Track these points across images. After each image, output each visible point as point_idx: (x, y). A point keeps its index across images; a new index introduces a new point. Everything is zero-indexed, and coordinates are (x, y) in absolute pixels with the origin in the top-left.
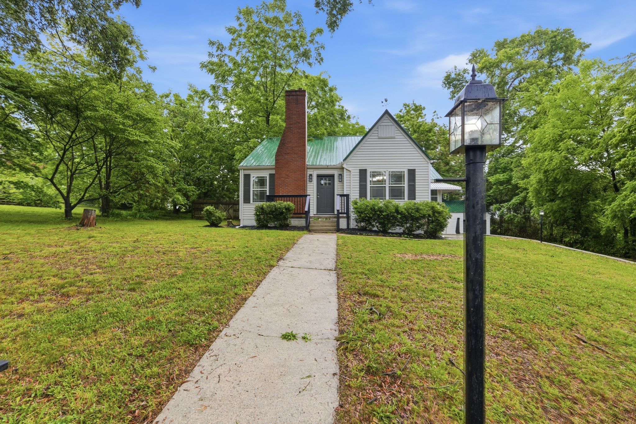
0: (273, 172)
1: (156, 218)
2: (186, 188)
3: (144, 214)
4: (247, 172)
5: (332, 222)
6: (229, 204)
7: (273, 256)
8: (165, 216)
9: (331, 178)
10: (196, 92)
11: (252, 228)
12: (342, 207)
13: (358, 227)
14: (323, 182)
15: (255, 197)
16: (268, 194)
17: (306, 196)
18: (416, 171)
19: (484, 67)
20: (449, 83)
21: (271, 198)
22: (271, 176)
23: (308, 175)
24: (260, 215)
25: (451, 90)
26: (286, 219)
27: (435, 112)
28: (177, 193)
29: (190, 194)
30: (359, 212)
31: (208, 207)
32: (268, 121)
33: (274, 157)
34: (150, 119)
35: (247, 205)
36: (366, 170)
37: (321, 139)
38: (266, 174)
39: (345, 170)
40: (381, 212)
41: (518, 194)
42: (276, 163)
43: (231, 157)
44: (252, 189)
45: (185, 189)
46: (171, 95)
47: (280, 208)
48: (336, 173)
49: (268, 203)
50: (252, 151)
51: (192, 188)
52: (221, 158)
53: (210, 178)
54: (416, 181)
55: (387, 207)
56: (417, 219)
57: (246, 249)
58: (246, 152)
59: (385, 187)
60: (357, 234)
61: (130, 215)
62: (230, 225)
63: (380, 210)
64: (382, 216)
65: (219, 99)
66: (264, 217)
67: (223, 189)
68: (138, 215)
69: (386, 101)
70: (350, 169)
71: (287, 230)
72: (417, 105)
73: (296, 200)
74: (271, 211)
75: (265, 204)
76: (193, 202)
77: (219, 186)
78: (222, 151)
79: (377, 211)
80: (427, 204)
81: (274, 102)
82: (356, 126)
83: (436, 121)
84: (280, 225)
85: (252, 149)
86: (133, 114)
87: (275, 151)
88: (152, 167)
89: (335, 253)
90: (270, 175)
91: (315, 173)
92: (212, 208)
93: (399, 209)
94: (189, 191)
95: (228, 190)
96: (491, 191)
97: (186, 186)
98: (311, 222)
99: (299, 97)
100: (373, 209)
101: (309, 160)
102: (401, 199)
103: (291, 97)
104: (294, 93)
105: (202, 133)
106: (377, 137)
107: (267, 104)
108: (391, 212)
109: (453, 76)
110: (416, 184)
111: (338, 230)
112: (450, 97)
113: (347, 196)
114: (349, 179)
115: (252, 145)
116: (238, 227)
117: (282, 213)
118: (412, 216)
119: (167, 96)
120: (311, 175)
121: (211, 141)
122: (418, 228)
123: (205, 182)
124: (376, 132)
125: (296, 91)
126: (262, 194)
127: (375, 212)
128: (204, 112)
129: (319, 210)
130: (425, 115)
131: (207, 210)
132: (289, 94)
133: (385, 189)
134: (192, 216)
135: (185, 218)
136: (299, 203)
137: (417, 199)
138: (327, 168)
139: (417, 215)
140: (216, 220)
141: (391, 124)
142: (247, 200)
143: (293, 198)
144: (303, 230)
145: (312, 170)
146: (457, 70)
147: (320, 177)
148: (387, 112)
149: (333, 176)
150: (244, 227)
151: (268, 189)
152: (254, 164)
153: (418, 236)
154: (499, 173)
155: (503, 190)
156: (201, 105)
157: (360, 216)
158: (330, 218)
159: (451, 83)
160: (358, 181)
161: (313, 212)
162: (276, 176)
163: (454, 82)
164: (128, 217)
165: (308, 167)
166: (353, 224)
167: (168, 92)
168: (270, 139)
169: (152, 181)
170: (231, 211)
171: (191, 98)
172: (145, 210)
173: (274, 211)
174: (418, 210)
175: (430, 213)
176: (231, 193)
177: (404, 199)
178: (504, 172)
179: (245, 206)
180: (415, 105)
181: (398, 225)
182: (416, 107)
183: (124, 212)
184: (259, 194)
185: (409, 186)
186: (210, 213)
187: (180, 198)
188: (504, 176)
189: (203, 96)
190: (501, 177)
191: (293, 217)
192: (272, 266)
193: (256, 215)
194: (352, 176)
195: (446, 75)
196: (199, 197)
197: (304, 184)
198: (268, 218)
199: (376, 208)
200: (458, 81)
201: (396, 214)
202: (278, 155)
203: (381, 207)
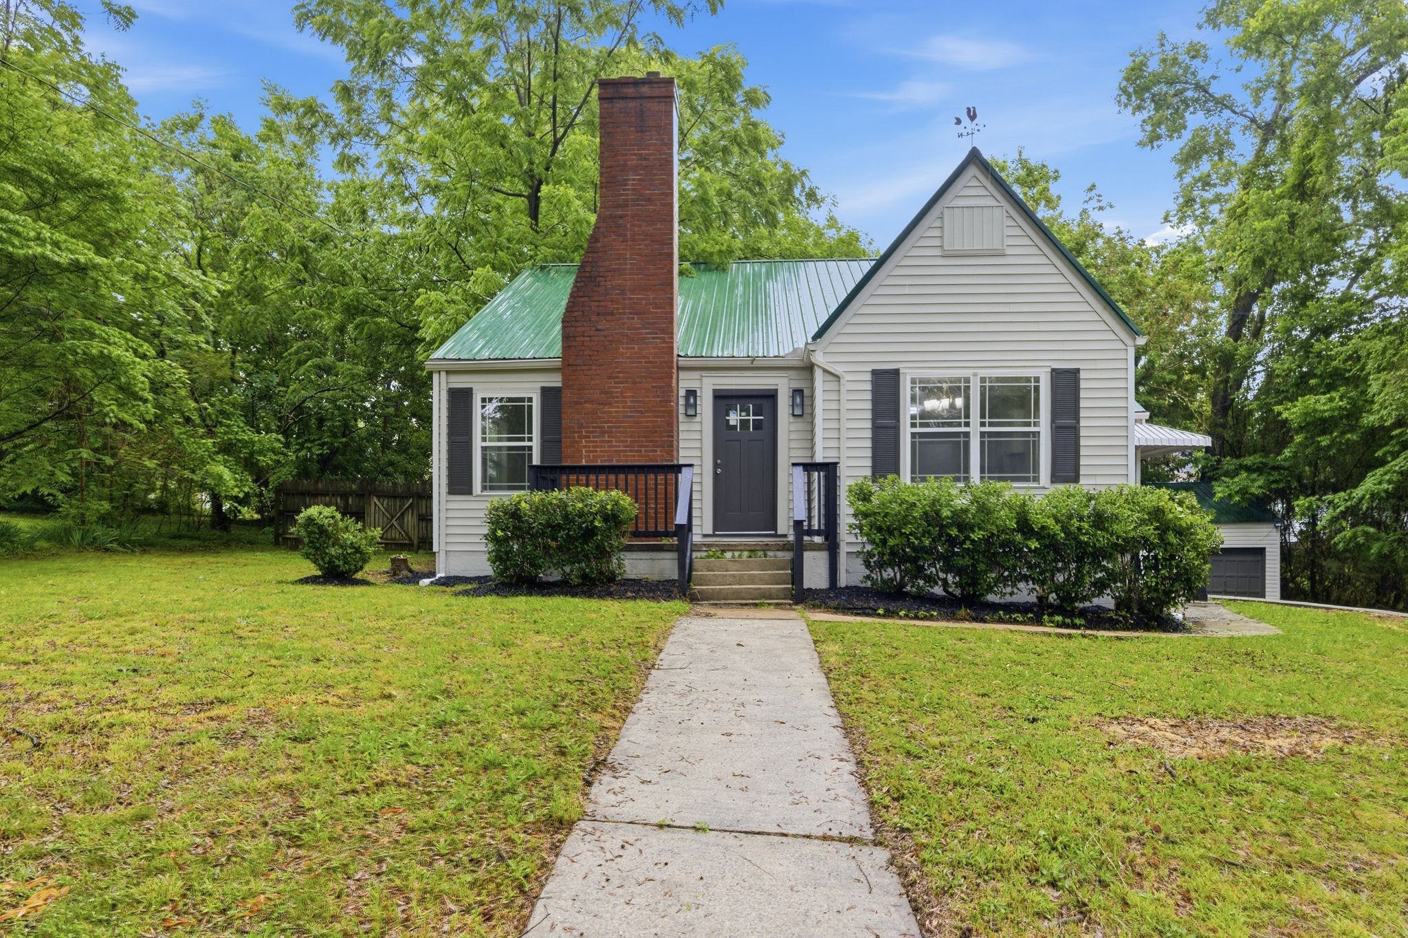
0: (555, 381)
1: (146, 546)
2: (253, 443)
3: (99, 531)
4: (460, 382)
5: (776, 565)
6: (403, 497)
7: (562, 752)
8: (180, 537)
9: (766, 404)
10: (285, 108)
11: (480, 586)
12: (810, 509)
13: (874, 582)
14: (734, 418)
15: (492, 472)
16: (536, 461)
17: (678, 468)
18: (1082, 375)
19: (1268, 32)
20: (1141, 91)
21: (546, 477)
22: (548, 394)
23: (682, 393)
24: (506, 539)
25: (1145, 115)
26: (603, 553)
27: (1093, 187)
28: (220, 457)
29: (265, 460)
30: (880, 530)
31: (313, 511)
32: (534, 212)
33: (559, 327)
34: (99, 185)
35: (459, 502)
36: (896, 373)
37: (721, 268)
38: (529, 389)
39: (818, 374)
40: (962, 527)
41: (1382, 462)
42: (566, 348)
43: (409, 337)
44: (478, 444)
45: (246, 444)
46: (204, 123)
47: (581, 514)
48: (783, 386)
49: (538, 496)
50: (478, 310)
51: (272, 439)
52: (375, 339)
53: (339, 408)
54: (1082, 414)
55: (984, 509)
56: (1097, 555)
57: (442, 708)
58: (458, 312)
59: (967, 435)
60: (871, 613)
61: (49, 536)
62: (402, 575)
63: (960, 521)
64: (968, 545)
65: (365, 133)
66: (523, 546)
67: (386, 445)
68: (77, 536)
69: (972, 117)
70: (837, 369)
71: (611, 595)
72: (1033, 163)
73: (641, 486)
74: (548, 524)
75: (524, 498)
76: (280, 490)
77: (372, 435)
78: (376, 312)
79: (949, 526)
80: (1131, 500)
81: (556, 143)
82: (831, 233)
83: (1096, 216)
84: (585, 577)
85: (478, 302)
86: (35, 162)
87: (561, 310)
88: (104, 361)
89: (837, 721)
90: (545, 391)
91: (706, 387)
92: (328, 511)
93: (1032, 517)
94: (261, 453)
95: (403, 447)
96: (1287, 452)
97: (248, 435)
98: (696, 564)
99: (648, 104)
100: (932, 518)
101: (685, 342)
102: (1027, 479)
103: (619, 105)
104: (630, 91)
105: (303, 250)
106: (938, 252)
107: (529, 150)
108: (1004, 530)
109: (1154, 66)
110: (1083, 423)
111: (801, 596)
112: (1141, 136)
113: (830, 469)
114: (834, 406)
115: (478, 290)
116: (426, 581)
117: (590, 532)
118: (1080, 544)
119: (190, 126)
120: (691, 393)
121: (340, 278)
122: (1100, 586)
123: (321, 421)
124: (937, 233)
125: (636, 83)
126: (518, 458)
127: (942, 527)
128: (319, 186)
129: (721, 522)
130: (1059, 197)
131: (310, 520)
132: (612, 91)
133: (967, 444)
134: (277, 536)
135: (251, 545)
136: (651, 493)
137: (1082, 481)
138: (752, 365)
139: (1102, 539)
140: (345, 558)
141: (991, 202)
142: (460, 484)
143: (631, 477)
144: (669, 597)
145: (696, 375)
146: (1168, 47)
147: (724, 400)
148: (974, 157)
149: (770, 397)
150: (448, 581)
151: (536, 444)
152: (485, 354)
153: (1097, 620)
154: (1313, 391)
155: (1329, 447)
156: (309, 161)
157: (884, 542)
158: (766, 548)
159: (1147, 89)
160: (869, 415)
161: (703, 524)
162: (567, 396)
163: (1155, 90)
164: (42, 544)
165: (682, 362)
166: (852, 573)
167: (193, 115)
168: (542, 268)
169: (114, 412)
170: (410, 520)
171: (272, 132)
172: (104, 519)
173: (558, 527)
174: (1100, 520)
175: (1149, 530)
176: (411, 458)
177: (1036, 479)
178: (1330, 388)
179: (451, 506)
180: (1024, 163)
181: (1025, 578)
182: (1030, 172)
183: (23, 524)
184: (504, 459)
185: (1057, 430)
186: (322, 530)
187: (227, 475)
188: (1331, 400)
189: (307, 122)
190: (1321, 403)
191: (630, 548)
192: (560, 825)
193: (492, 537)
194: (845, 396)
195: (1129, 63)
196: (303, 470)
197: (670, 424)
198: (539, 552)
199: (946, 513)
200: (1170, 83)
201: (1019, 537)
202: (570, 320)
203: (965, 511)
